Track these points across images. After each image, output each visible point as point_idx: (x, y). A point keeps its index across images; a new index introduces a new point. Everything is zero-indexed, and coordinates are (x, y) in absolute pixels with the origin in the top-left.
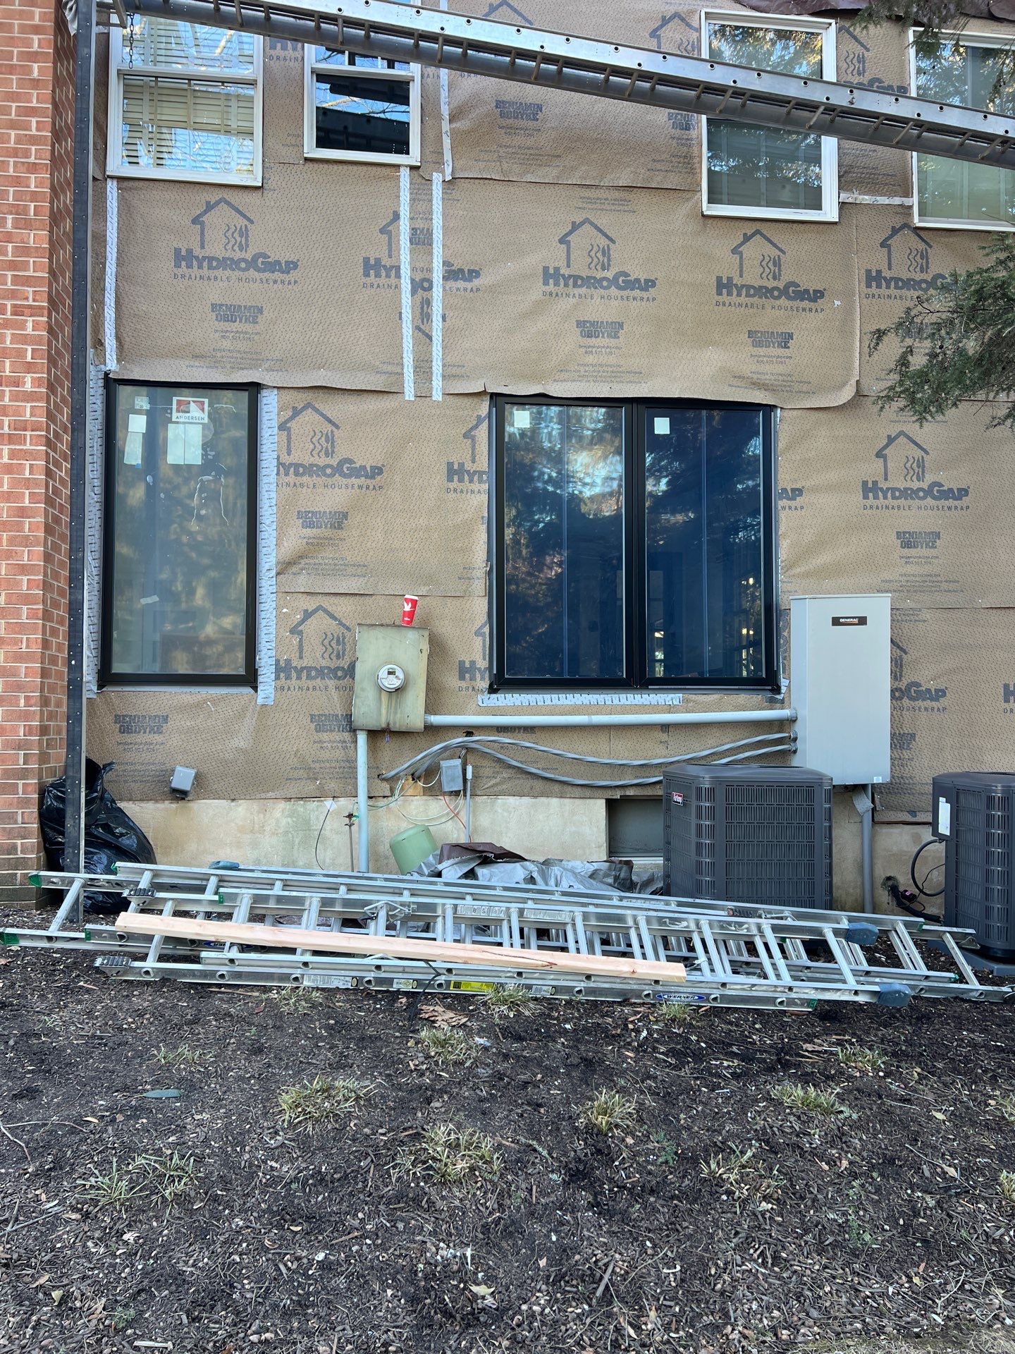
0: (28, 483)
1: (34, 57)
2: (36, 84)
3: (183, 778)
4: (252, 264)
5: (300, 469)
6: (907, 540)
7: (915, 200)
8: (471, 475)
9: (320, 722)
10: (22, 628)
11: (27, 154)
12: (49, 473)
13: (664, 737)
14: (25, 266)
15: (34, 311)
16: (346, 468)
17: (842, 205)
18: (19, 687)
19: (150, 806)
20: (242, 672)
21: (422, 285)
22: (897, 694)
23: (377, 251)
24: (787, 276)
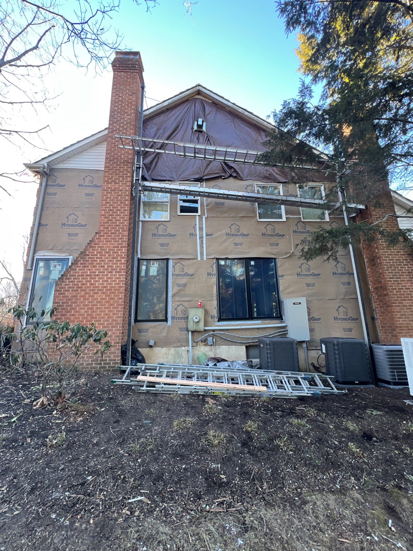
0: (122, 281)
1: (126, 200)
2: (127, 205)
3: (152, 343)
4: (167, 235)
5: (177, 275)
6: (308, 285)
7: (302, 216)
8: (212, 275)
9: (181, 329)
10: (119, 311)
11: (125, 218)
12: (126, 279)
13: (258, 331)
14: (123, 239)
15: (125, 247)
16: (186, 275)
17: (287, 218)
18: (118, 324)
19: (144, 349)
20: (164, 318)
21: (201, 237)
22: (310, 320)
23: (192, 231)
24: (276, 232)
